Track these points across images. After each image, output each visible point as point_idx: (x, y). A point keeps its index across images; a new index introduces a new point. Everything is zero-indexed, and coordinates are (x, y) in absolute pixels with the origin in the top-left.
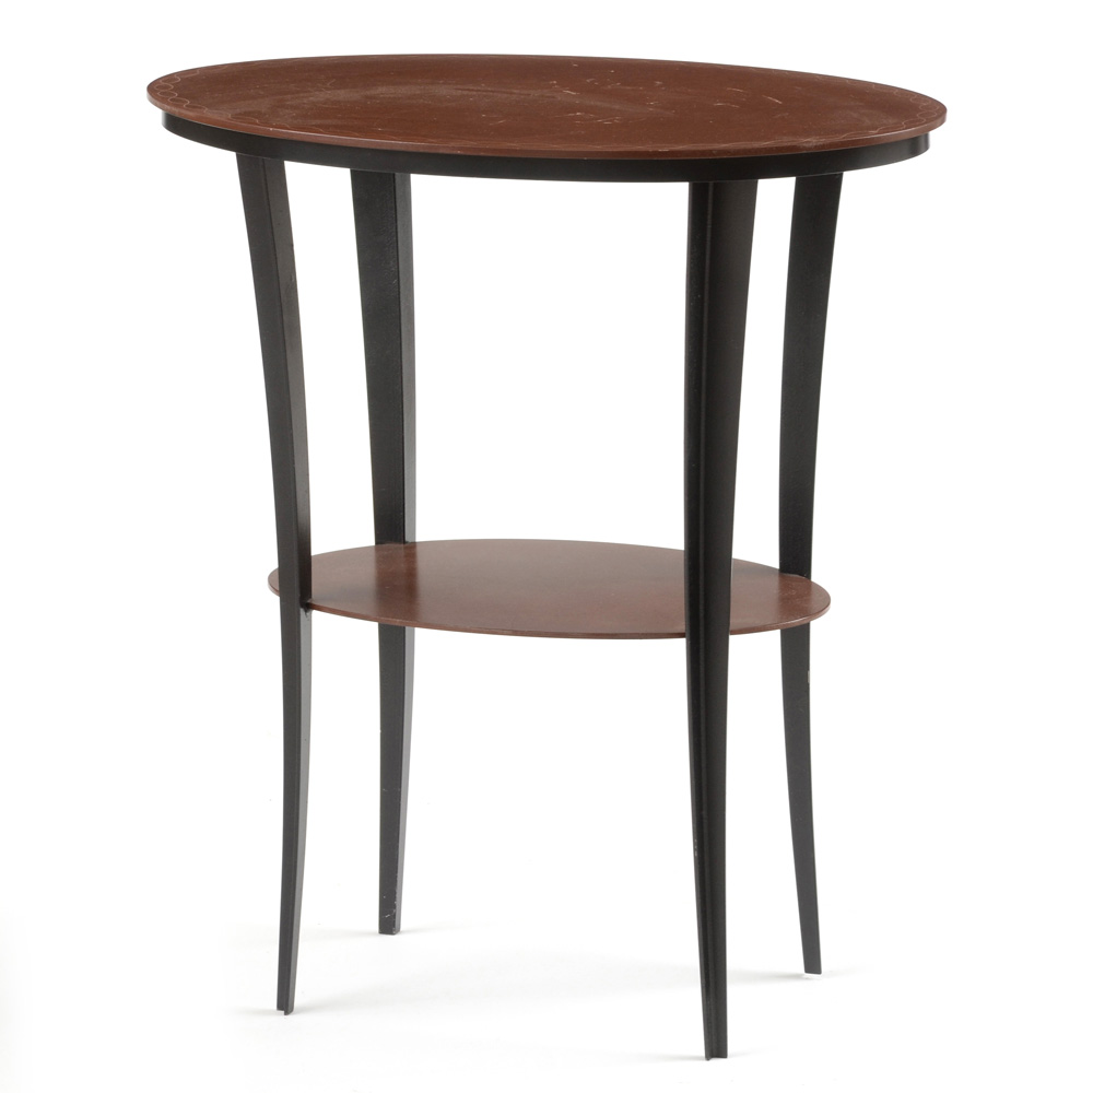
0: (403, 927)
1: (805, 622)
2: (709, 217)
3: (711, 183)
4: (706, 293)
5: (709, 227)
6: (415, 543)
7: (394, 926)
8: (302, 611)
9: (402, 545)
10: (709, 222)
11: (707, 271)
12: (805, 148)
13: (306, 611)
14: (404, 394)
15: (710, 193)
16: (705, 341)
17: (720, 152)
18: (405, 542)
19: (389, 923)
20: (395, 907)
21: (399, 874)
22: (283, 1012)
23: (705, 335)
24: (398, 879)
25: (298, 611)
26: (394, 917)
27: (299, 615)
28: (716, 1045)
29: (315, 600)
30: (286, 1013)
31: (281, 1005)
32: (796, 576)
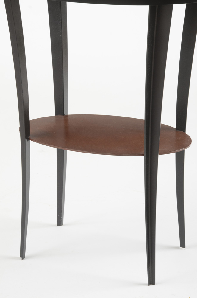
0: (64, 224)
1: (183, 150)
2: (156, 18)
3: (157, 6)
4: (154, 44)
5: (156, 21)
6: (67, 116)
7: (61, 224)
8: (26, 140)
9: (63, 116)
10: (156, 19)
11: (155, 36)
13: (28, 140)
14: (64, 70)
15: (157, 9)
16: (153, 60)
18: (64, 115)
19: (60, 223)
20: (61, 219)
21: (62, 210)
22: (21, 258)
23: (153, 58)
24: (62, 211)
25: (25, 141)
26: (61, 221)
27: (25, 142)
28: (152, 280)
29: (31, 137)
30: (22, 259)
31: (21, 256)
32: (181, 131)
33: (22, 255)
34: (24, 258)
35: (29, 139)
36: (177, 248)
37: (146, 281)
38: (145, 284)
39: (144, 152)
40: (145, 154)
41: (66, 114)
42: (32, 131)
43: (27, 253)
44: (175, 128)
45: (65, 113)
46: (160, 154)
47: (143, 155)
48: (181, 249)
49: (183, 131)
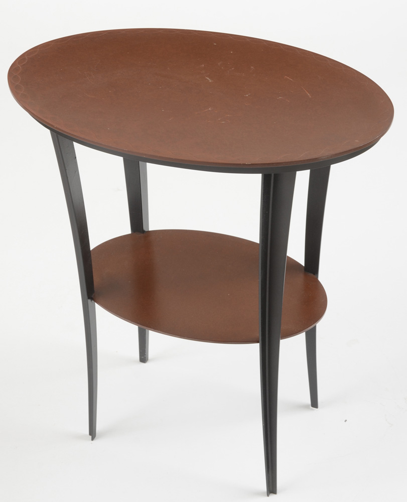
6: (148, 233)
9: (142, 234)
15: (272, 179)
22: (91, 437)
26: (145, 358)
30: (93, 439)
33: (92, 433)
34: (95, 436)
35: (93, 299)
39: (258, 334)
40: (260, 341)
41: (146, 230)
44: (304, 264)
48: (312, 410)
49: (314, 274)
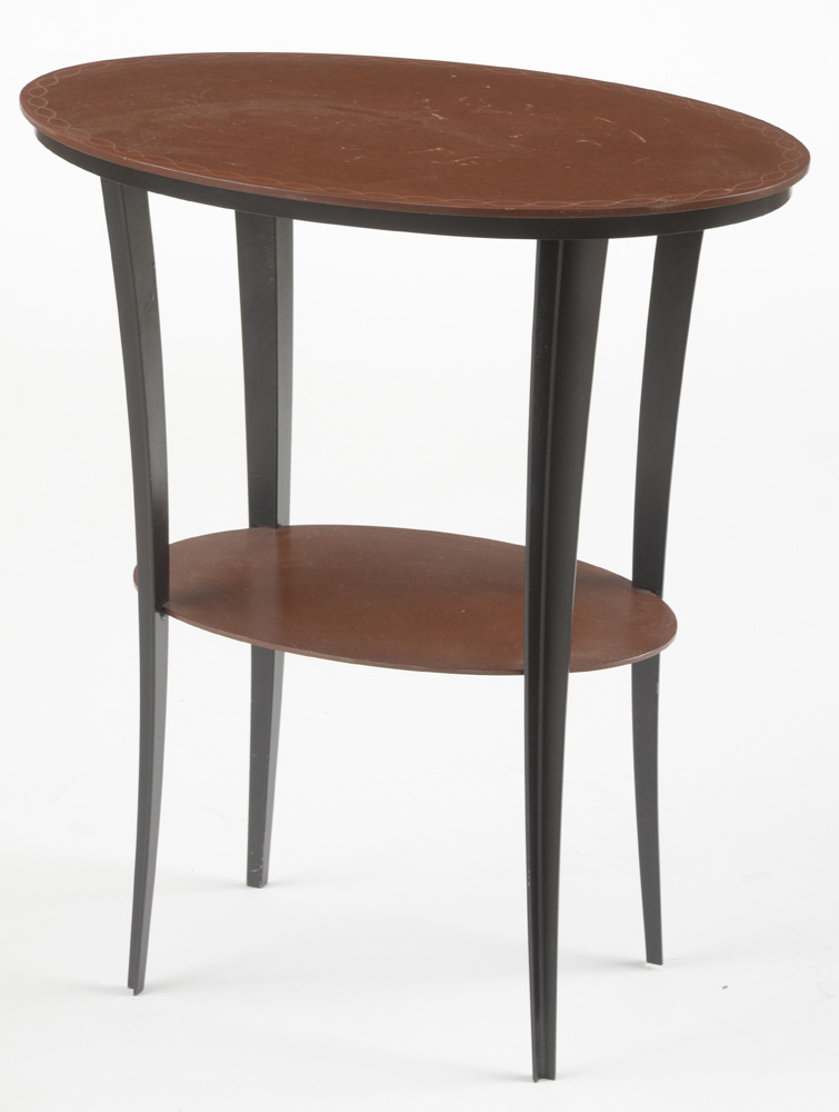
0: (269, 881)
1: (654, 654)
3: (561, 242)
4: (554, 343)
7: (261, 879)
8: (157, 615)
9: (274, 529)
11: (556, 321)
12: (655, 210)
13: (161, 616)
15: (560, 250)
17: (568, 212)
18: (277, 526)
19: (256, 876)
20: (261, 863)
21: (266, 834)
22: (132, 990)
23: (552, 384)
24: (266, 838)
25: (154, 616)
26: (261, 871)
27: (154, 620)
28: (544, 1066)
29: (170, 605)
30: (136, 993)
31: (131, 984)
32: (648, 592)
33: (136, 981)
34: (142, 989)
35: (164, 612)
36: (637, 965)
37: (528, 1069)
38: (522, 1078)
39: (523, 662)
40: (527, 671)
41: (283, 524)
42: (174, 584)
43: (150, 976)
44: (630, 578)
45: (281, 521)
46: (573, 671)
47: (521, 673)
48: (648, 968)
49: (654, 592)
